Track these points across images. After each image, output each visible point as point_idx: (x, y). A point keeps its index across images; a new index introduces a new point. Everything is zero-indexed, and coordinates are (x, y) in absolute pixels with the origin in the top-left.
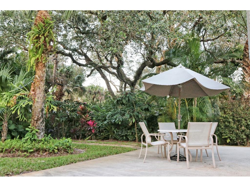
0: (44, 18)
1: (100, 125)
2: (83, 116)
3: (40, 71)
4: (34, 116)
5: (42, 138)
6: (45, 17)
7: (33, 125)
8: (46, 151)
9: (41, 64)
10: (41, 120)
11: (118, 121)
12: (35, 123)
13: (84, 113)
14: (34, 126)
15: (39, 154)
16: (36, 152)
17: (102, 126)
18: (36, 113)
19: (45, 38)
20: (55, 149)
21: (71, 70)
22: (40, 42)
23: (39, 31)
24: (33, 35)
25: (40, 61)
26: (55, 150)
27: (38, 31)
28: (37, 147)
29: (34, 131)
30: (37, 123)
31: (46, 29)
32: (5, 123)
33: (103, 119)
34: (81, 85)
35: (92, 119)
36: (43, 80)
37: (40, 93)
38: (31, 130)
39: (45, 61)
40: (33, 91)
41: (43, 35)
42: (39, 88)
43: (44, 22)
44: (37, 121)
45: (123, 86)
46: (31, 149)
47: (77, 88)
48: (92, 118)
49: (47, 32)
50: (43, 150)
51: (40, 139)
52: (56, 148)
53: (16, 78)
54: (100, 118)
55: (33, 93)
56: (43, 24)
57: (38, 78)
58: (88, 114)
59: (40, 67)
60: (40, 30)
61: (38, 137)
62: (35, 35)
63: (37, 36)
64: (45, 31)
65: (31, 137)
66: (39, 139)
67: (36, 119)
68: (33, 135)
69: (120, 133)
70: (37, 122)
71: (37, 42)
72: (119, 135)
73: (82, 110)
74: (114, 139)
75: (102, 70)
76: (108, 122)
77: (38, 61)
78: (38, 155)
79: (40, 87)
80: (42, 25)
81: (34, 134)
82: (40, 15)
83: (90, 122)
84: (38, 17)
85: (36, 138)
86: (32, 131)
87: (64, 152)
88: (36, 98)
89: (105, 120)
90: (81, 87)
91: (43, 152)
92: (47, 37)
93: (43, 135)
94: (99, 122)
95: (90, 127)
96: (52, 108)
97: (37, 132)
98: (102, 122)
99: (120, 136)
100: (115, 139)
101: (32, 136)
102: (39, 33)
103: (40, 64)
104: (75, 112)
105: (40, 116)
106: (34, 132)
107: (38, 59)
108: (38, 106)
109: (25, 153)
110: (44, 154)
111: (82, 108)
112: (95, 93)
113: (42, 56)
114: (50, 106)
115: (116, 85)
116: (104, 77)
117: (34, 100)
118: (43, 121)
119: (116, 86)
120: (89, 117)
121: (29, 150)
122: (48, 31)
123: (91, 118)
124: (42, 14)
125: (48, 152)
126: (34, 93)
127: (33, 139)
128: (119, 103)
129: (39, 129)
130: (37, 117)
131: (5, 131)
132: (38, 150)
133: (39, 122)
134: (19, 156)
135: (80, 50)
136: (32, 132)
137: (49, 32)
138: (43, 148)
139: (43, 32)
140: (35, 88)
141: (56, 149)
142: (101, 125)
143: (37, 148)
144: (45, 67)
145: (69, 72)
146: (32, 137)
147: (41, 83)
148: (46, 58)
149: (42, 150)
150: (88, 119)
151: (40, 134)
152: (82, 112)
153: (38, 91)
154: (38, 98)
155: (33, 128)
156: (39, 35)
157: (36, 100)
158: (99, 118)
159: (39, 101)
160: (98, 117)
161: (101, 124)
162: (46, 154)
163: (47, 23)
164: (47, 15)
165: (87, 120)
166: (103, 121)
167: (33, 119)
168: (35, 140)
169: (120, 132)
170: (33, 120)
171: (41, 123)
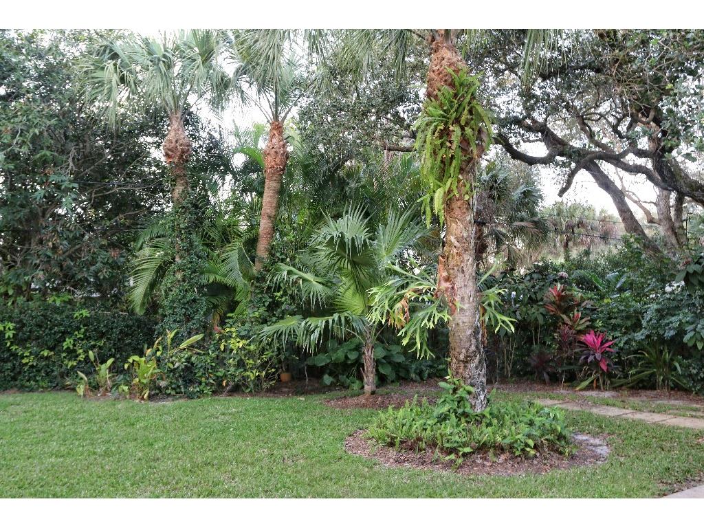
0: (450, 70)
1: (621, 345)
2: (564, 316)
3: (459, 223)
4: (458, 350)
5: (483, 409)
6: (453, 68)
7: (457, 373)
8: (502, 450)
9: (459, 203)
10: (477, 360)
11: (694, 339)
12: (462, 367)
13: (568, 310)
14: (459, 377)
15: (485, 459)
16: (479, 453)
17: (627, 347)
18: (461, 340)
19: (462, 129)
20: (527, 445)
21: (501, 176)
22: (450, 142)
23: (443, 113)
24: (432, 127)
25: (457, 196)
26: (528, 449)
27: (441, 112)
28: (480, 438)
29: (461, 390)
30: (465, 367)
31: (462, 101)
32: (368, 351)
33: (629, 323)
34: (533, 214)
35: (592, 327)
36: (468, 247)
37: (465, 286)
38: (453, 386)
39: (469, 192)
40: (447, 279)
41: (457, 120)
42: (463, 272)
43: (452, 85)
44: (466, 362)
45: (672, 202)
46: (465, 445)
47: (523, 224)
48: (592, 321)
49: (466, 111)
50: (495, 447)
51: (478, 410)
52: (531, 443)
53: (381, 232)
54: (618, 321)
55: (448, 285)
56: (452, 91)
57: (456, 244)
58: (578, 311)
59: (457, 212)
60: (445, 108)
61: (473, 407)
62: (436, 127)
63: (442, 128)
64: (461, 108)
65: (455, 407)
66: (476, 410)
67: (462, 357)
68: (459, 402)
69: (695, 371)
70: (466, 364)
71: (442, 145)
72: (690, 375)
73: (560, 300)
74: (672, 389)
75: (597, 165)
76: (648, 337)
77: (449, 197)
78: (485, 463)
79: (465, 269)
80: (449, 93)
81: (461, 400)
82: (438, 67)
83: (589, 338)
84: (434, 71)
85: (468, 410)
86: (455, 390)
87: (552, 453)
88: (458, 299)
89: (637, 326)
90: (536, 219)
91: (495, 455)
92: (467, 124)
93: (484, 399)
94: (618, 334)
95: (592, 352)
96: (500, 323)
97: (469, 393)
98: (625, 333)
99: (693, 380)
100: (678, 389)
101: (456, 403)
102: (445, 119)
103: (456, 206)
104: (539, 305)
105: (473, 348)
106: (461, 392)
107: (450, 191)
108: (463, 322)
109: (453, 456)
110: (501, 461)
111: (559, 295)
112: (571, 227)
113: (459, 181)
114: (495, 317)
115: (645, 202)
116: (606, 183)
117: (451, 304)
118: (480, 362)
119: (644, 205)
120: (583, 321)
121: (460, 449)
122: (467, 108)
123: (588, 323)
124: (444, 62)
125: (508, 453)
126: (450, 286)
127: (460, 411)
128: (695, 281)
129: (472, 385)
130: (464, 351)
131: (370, 369)
132: (482, 448)
133: (472, 365)
134: (437, 461)
135: (528, 121)
136: (456, 393)
137: (470, 112)
138: (495, 442)
139: (455, 114)
140: (452, 271)
141: (531, 448)
142: (625, 344)
143: (480, 442)
144: (470, 210)
145: (496, 182)
146: (459, 407)
147: (466, 257)
148: (471, 185)
149: (493, 447)
150: (578, 325)
151: (476, 397)
152: (559, 307)
153: (459, 281)
154: (463, 298)
155: (457, 382)
156: (446, 123)
157: (458, 305)
158: (613, 321)
159: (466, 306)
160: (610, 318)
161: (623, 342)
162: (505, 459)
163: (461, 84)
164: (458, 61)
165: (578, 328)
166: (626, 328)
167: (456, 358)
168: (465, 414)
169: (694, 368)
170: (454, 360)
171: (477, 367)
